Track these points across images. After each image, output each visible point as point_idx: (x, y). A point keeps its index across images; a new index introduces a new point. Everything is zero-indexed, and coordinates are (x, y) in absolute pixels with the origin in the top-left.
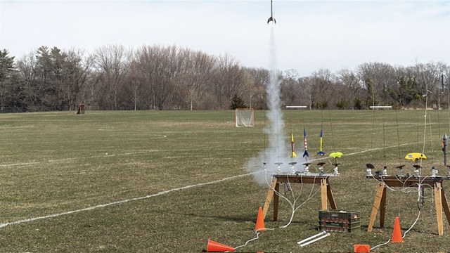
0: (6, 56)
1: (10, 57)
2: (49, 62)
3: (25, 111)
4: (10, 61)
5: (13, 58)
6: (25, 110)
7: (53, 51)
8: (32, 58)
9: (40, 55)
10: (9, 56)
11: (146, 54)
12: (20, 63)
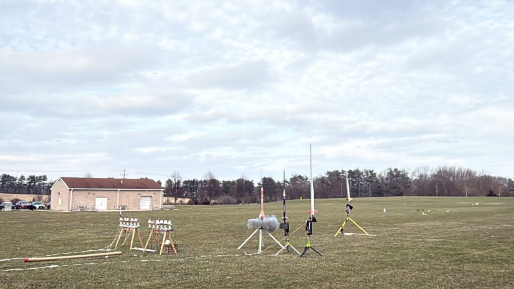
2: (393, 175)
4: (375, 174)
6: (382, 196)
7: (395, 170)
8: (385, 173)
9: (389, 172)
10: (374, 172)
11: (440, 170)
12: (380, 175)
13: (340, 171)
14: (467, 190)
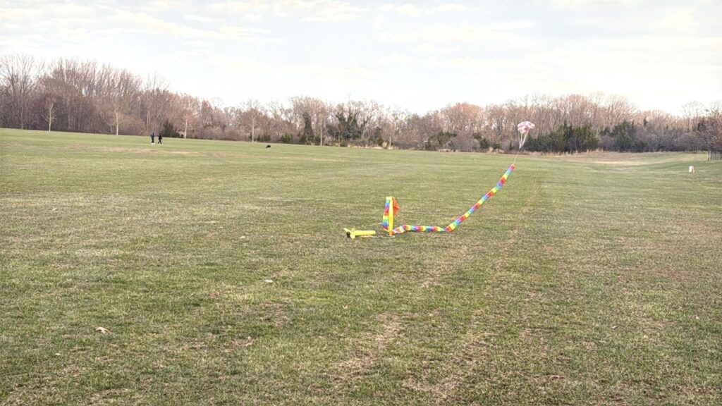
11: (61, 67)
14: (118, 118)
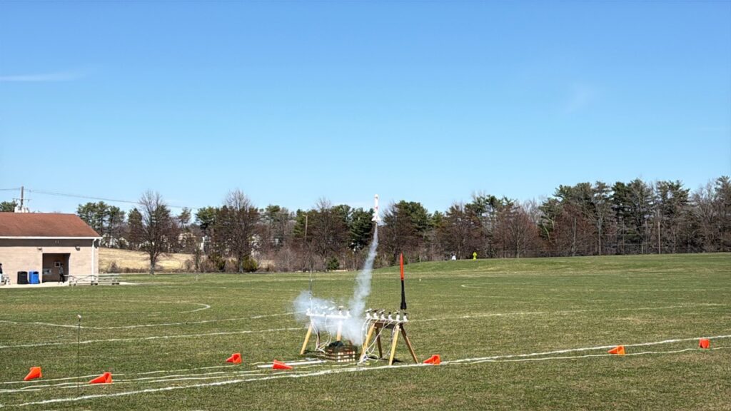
0: (680, 188)
1: (684, 190)
3: (701, 252)
4: (684, 194)
5: (688, 191)
8: (709, 191)
9: (719, 187)
10: (683, 188)
12: (697, 197)
13: (593, 186)
